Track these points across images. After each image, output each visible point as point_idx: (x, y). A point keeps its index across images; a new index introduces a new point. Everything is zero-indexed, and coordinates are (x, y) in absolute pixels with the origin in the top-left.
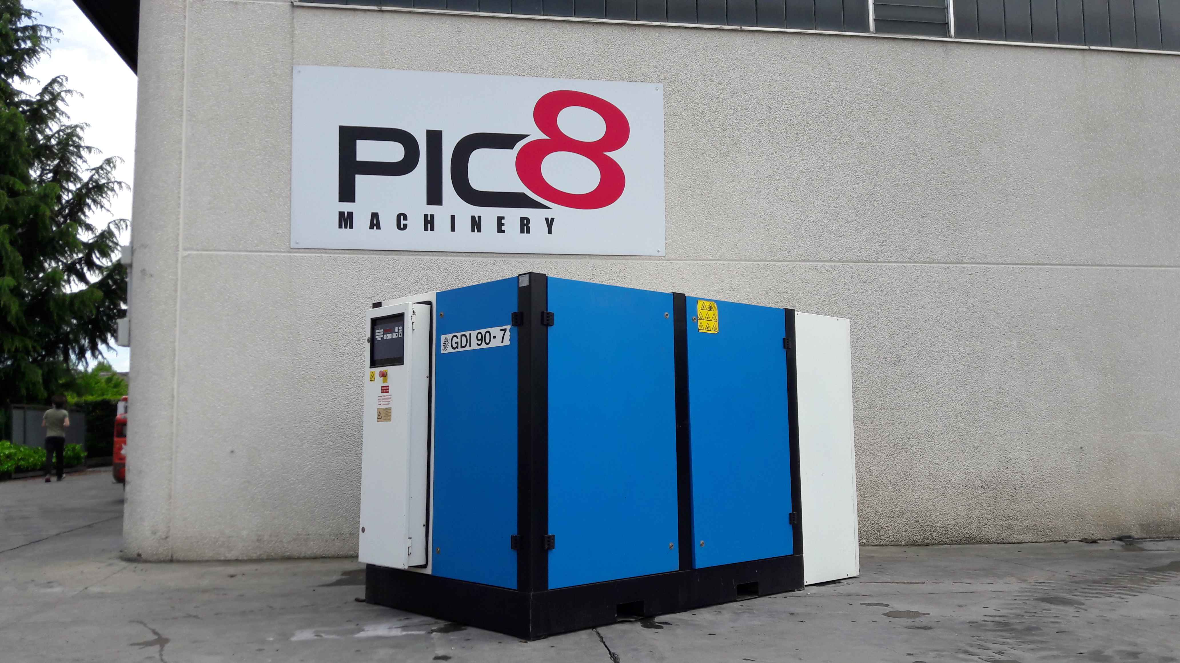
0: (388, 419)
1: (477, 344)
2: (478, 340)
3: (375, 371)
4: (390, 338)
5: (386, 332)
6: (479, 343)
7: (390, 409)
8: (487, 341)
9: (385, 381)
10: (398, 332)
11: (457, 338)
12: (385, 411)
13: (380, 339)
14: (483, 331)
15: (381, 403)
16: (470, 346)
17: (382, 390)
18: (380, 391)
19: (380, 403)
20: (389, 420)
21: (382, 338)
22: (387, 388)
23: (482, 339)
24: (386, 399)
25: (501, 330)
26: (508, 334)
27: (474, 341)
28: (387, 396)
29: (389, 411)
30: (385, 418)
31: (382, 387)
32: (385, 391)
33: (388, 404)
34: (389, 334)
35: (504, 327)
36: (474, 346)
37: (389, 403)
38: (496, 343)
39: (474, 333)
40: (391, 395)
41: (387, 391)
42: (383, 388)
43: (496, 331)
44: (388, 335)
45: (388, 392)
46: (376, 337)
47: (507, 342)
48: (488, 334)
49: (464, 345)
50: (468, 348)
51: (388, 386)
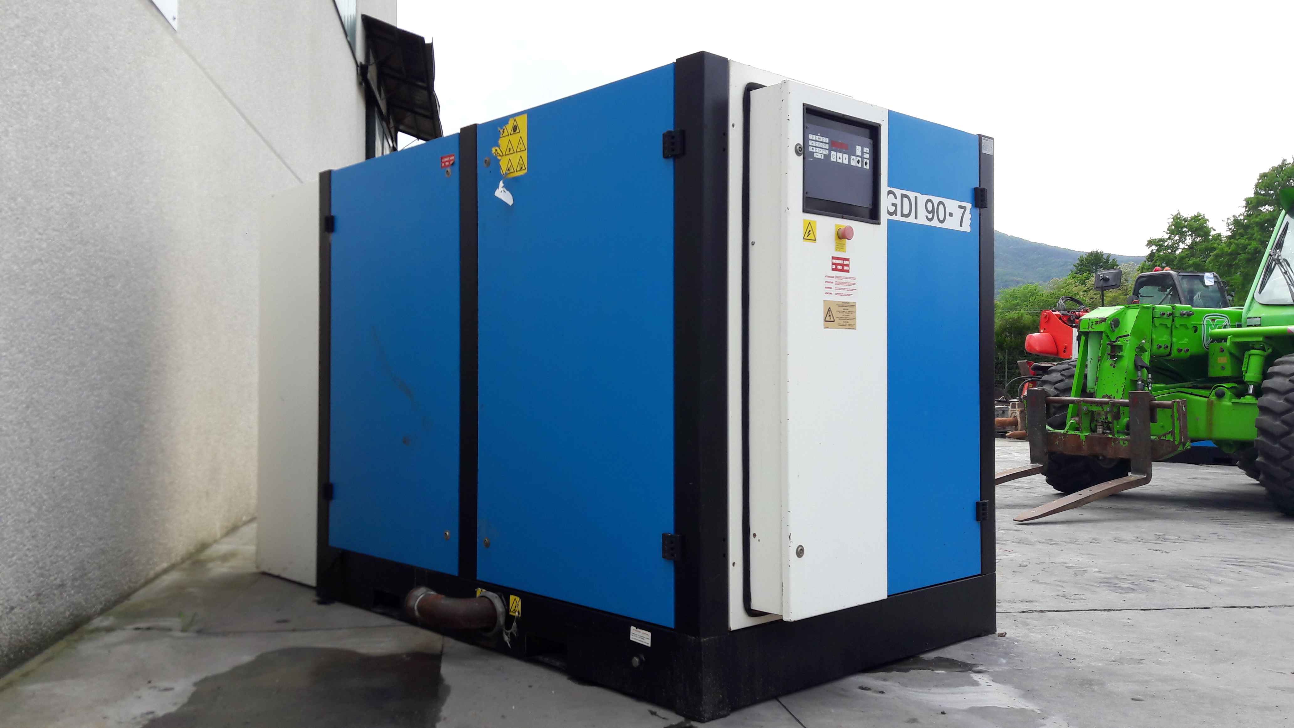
0: (850, 325)
1: (927, 217)
2: (929, 212)
3: (815, 222)
4: (846, 162)
5: (834, 146)
6: (930, 216)
7: (853, 306)
8: (941, 218)
9: (840, 247)
10: (862, 157)
11: (896, 198)
12: (841, 309)
13: (820, 156)
14: (936, 200)
15: (833, 291)
16: (916, 218)
17: (833, 264)
18: (830, 266)
19: (828, 290)
20: (852, 327)
21: (827, 157)
22: (846, 262)
23: (933, 211)
24: (844, 284)
25: (960, 207)
26: (968, 216)
27: (922, 213)
28: (844, 277)
29: (850, 309)
30: (841, 322)
31: (833, 258)
32: (840, 267)
33: (849, 295)
34: (843, 153)
35: (963, 204)
36: (922, 220)
37: (849, 292)
38: (952, 224)
39: (922, 199)
40: (854, 278)
41: (846, 268)
42: (834, 261)
43: (952, 205)
44: (840, 155)
45: (848, 271)
46: (810, 149)
47: (966, 228)
48: (941, 206)
49: (906, 211)
50: (911, 219)
51: (848, 260)
